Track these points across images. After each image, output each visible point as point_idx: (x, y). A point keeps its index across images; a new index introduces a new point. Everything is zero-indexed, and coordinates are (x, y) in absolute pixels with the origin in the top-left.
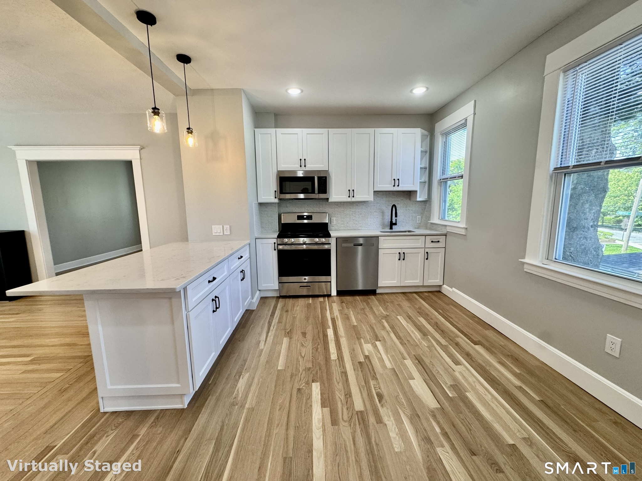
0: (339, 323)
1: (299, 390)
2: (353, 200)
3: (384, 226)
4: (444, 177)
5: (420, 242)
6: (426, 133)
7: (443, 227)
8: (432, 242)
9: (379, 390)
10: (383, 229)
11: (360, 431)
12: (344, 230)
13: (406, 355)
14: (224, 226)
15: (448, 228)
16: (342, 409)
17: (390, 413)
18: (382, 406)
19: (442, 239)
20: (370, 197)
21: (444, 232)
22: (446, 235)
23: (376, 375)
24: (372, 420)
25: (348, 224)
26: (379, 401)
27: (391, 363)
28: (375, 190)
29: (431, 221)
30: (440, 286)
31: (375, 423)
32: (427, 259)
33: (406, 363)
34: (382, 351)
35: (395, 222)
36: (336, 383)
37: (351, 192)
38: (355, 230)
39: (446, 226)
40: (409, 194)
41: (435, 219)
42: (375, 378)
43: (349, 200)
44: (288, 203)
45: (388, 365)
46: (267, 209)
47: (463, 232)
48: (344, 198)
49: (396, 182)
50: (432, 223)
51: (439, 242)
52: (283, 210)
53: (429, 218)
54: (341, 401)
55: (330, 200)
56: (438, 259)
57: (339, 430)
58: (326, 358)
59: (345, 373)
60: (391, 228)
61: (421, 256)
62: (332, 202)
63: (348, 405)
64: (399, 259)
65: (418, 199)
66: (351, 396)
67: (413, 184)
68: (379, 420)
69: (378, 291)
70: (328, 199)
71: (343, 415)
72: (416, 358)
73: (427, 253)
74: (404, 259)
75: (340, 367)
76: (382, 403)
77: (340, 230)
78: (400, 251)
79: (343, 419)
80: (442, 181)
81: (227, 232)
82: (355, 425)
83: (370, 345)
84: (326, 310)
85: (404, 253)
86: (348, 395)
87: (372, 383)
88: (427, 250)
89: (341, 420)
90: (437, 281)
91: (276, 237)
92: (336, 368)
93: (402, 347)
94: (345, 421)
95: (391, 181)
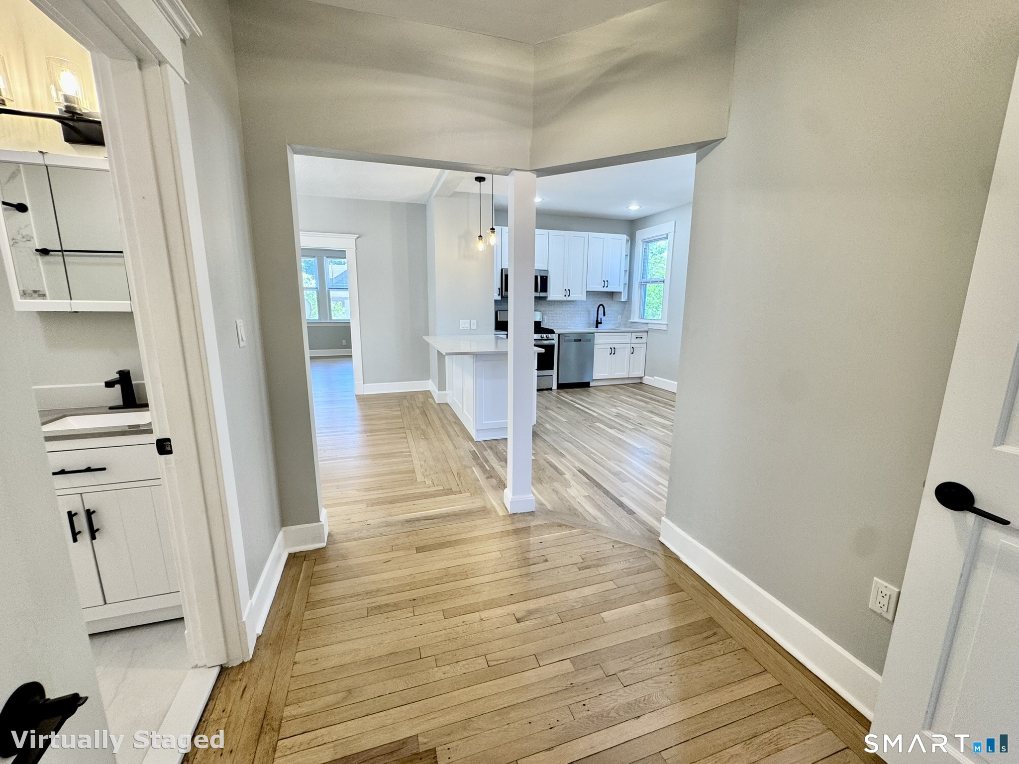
2: (569, 299)
3: (592, 324)
4: (644, 280)
5: (627, 338)
6: (628, 238)
7: (645, 325)
8: (637, 338)
10: (590, 327)
14: (472, 321)
15: (649, 325)
19: (644, 335)
20: (583, 297)
21: (646, 329)
22: (647, 332)
25: (557, 323)
28: (588, 290)
29: (631, 321)
30: (641, 378)
32: (632, 353)
35: (600, 321)
37: (567, 292)
39: (647, 324)
40: (611, 295)
41: (635, 318)
43: (565, 299)
47: (664, 328)
48: (561, 297)
49: (606, 283)
50: (631, 322)
51: (641, 338)
53: (629, 317)
55: (549, 299)
56: (640, 354)
60: (597, 327)
61: (629, 350)
62: (549, 301)
64: (611, 354)
65: (622, 300)
67: (619, 286)
69: (591, 384)
70: (546, 298)
73: (633, 348)
74: (614, 354)
78: (610, 346)
80: (643, 283)
81: (474, 327)
85: (614, 348)
88: (633, 345)
90: (639, 373)
95: (602, 282)
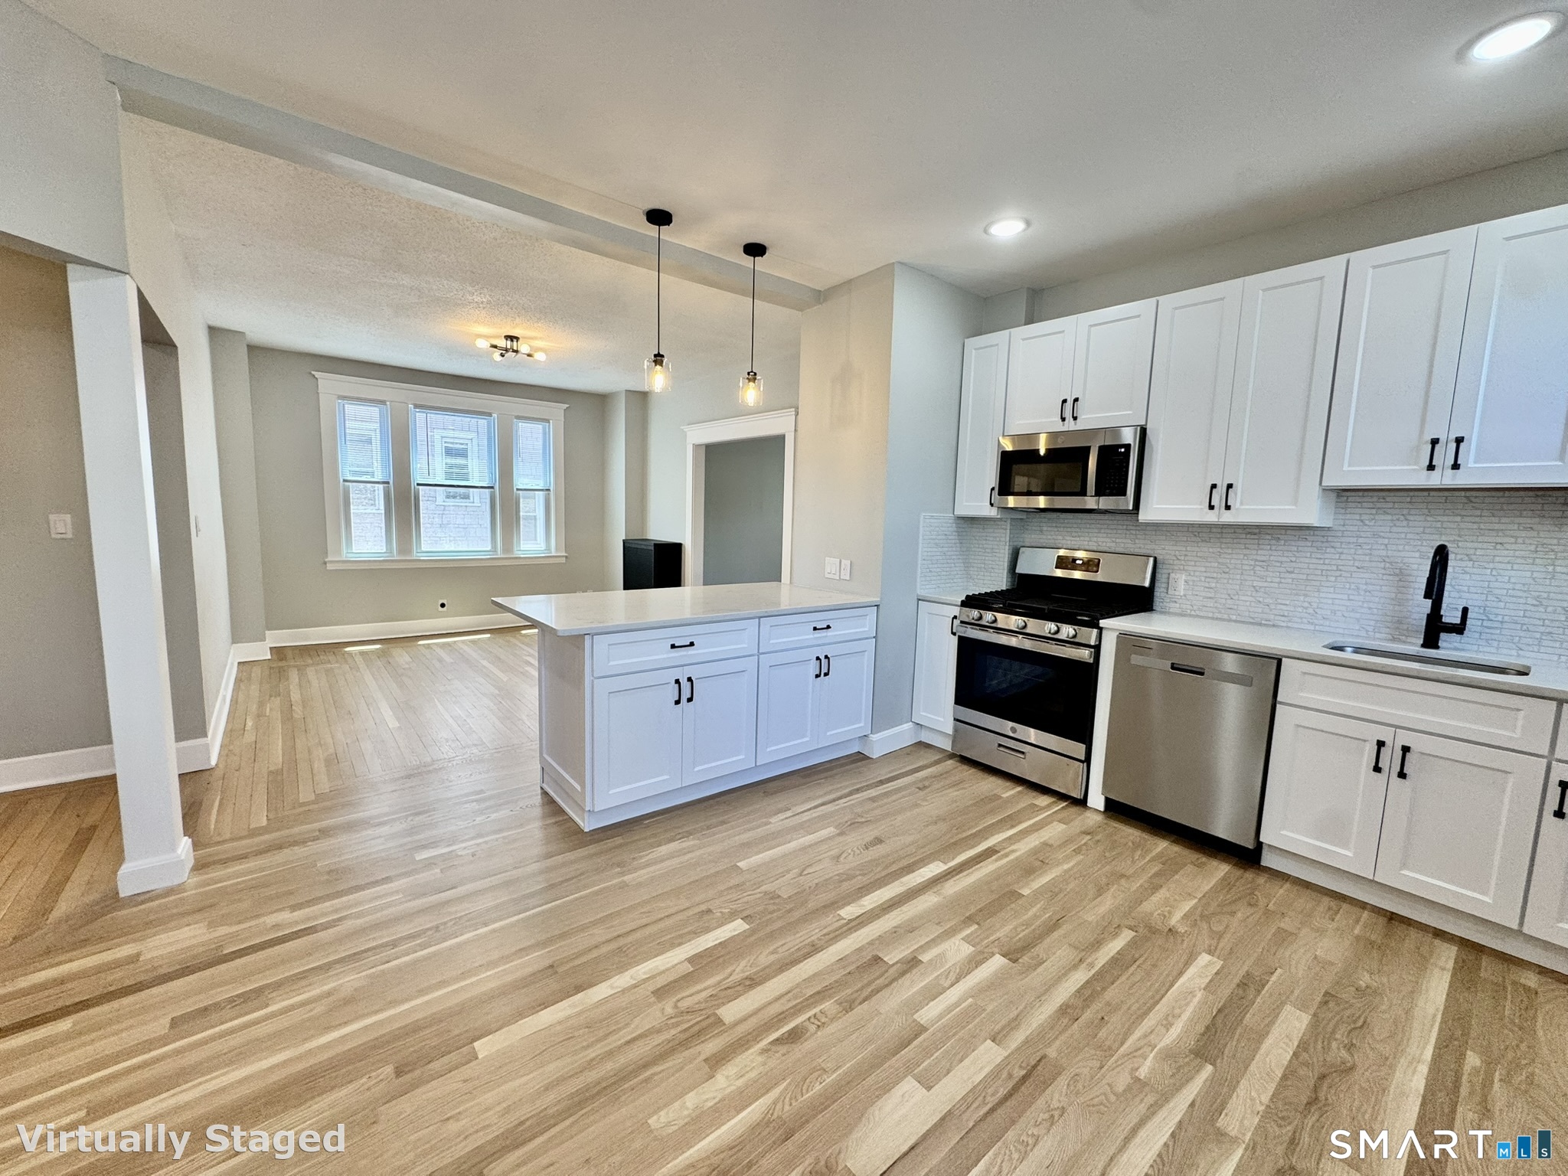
0: (989, 867)
1: (709, 911)
2: (1227, 517)
3: (1398, 626)
9: (813, 1028)
10: (1394, 640)
11: (667, 1039)
12: (1213, 618)
13: (1018, 1037)
14: (843, 561)
16: (705, 989)
17: (753, 1075)
18: (764, 1051)
20: (1311, 511)
23: (860, 1003)
24: (710, 1047)
25: (1229, 602)
26: (777, 1040)
27: (941, 1017)
28: (1330, 483)
31: (703, 1057)
32: (1559, 814)
33: (982, 1048)
34: (976, 981)
35: (1458, 621)
36: (771, 948)
37: (1221, 494)
38: (1260, 624)
42: (849, 1006)
43: (1211, 517)
44: (1044, 520)
45: (928, 1014)
46: (984, 534)
48: (1195, 511)
49: (1447, 448)
52: (1030, 538)
54: (724, 979)
55: (1144, 517)
57: (650, 1005)
58: (836, 902)
59: (814, 949)
60: (1431, 641)
61: (1521, 790)
62: (1147, 524)
63: (723, 994)
64: (1376, 769)
66: (751, 987)
68: (717, 1061)
69: (1268, 860)
71: (691, 996)
72: (1035, 1067)
73: (1561, 784)
74: (1404, 776)
75: (825, 935)
76: (774, 1048)
77: (1197, 616)
78: (1385, 735)
79: (678, 1001)
81: (845, 574)
82: (677, 1024)
83: (967, 950)
84: (1013, 827)
85: (1407, 749)
86: (752, 982)
87: (828, 1005)
88: (1562, 772)
89: (674, 1000)
91: (959, 604)
92: (817, 931)
93: (1043, 1017)
94: (676, 1007)
95: (1418, 449)
